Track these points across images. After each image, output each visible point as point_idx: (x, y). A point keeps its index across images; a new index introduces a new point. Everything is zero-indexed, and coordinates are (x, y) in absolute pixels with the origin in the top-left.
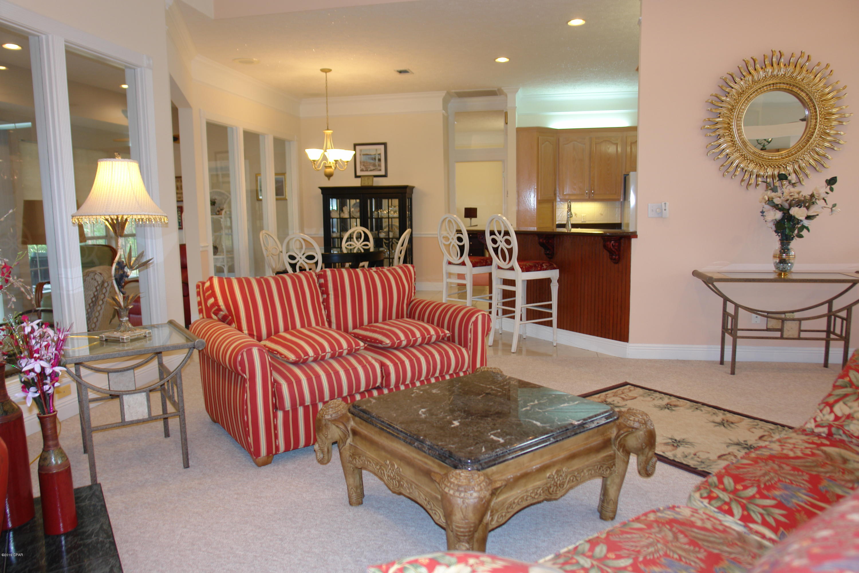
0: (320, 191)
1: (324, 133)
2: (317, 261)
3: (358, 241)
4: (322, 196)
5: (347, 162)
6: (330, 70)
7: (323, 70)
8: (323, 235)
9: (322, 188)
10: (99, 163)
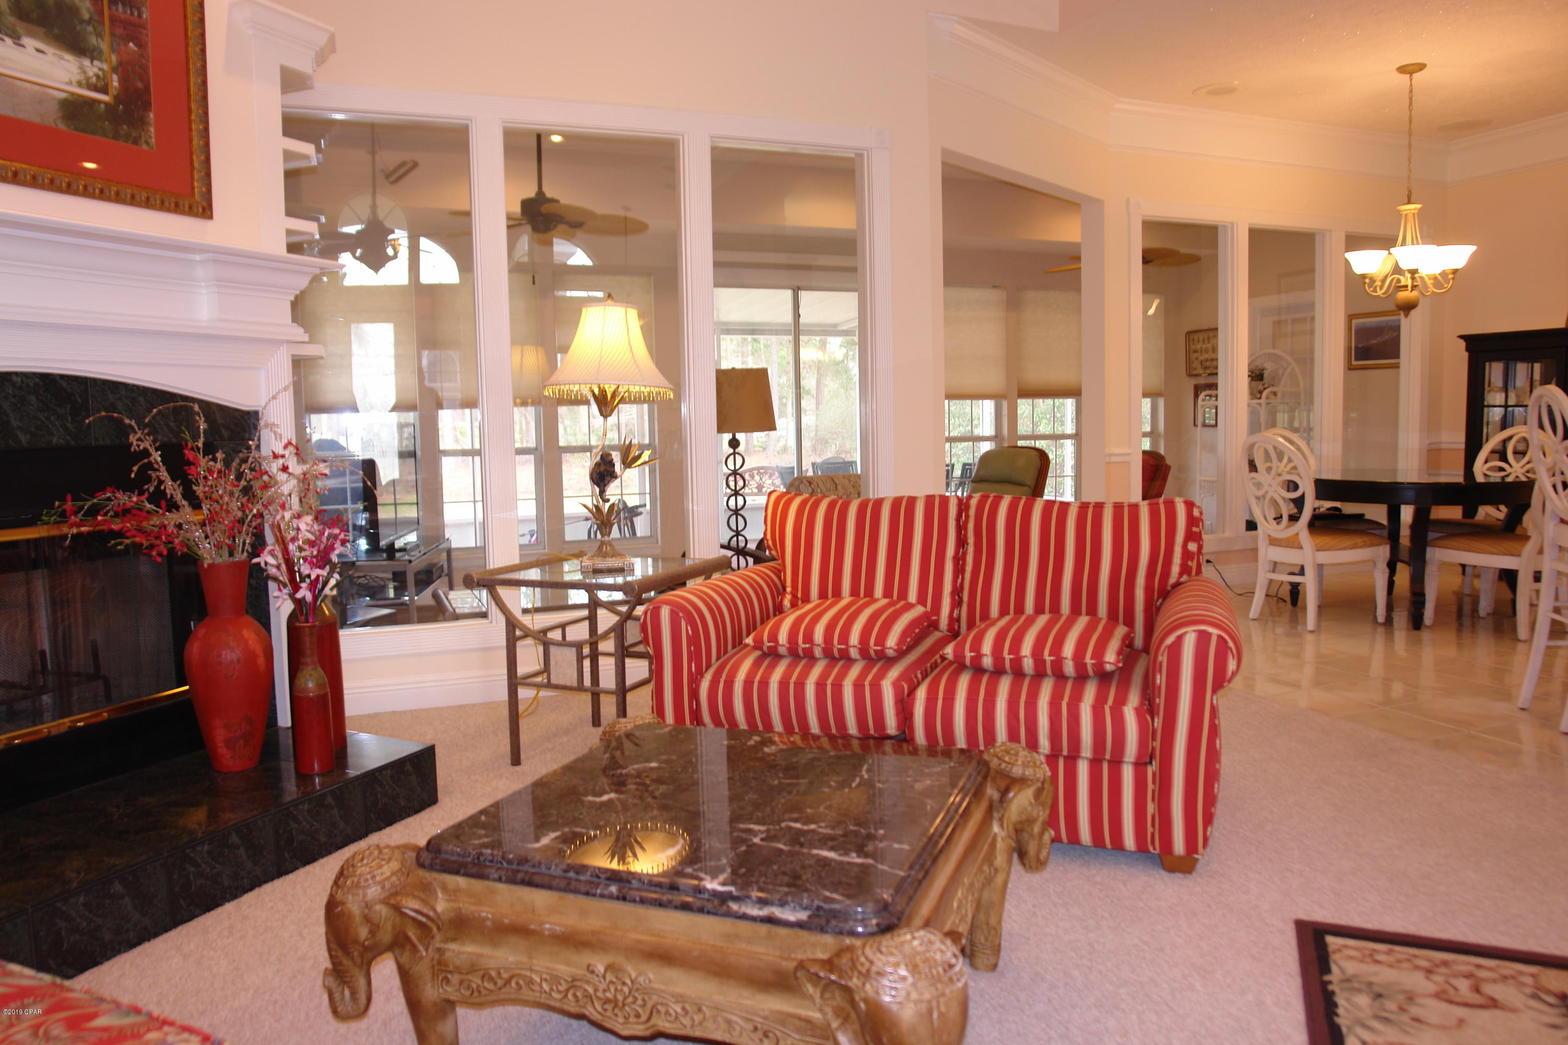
0: (1462, 344)
1: (1399, 211)
2: (1303, 496)
3: (1518, 461)
4: (1466, 355)
5: (1455, 271)
6: (1421, 67)
7: (1402, 70)
8: (1463, 446)
9: (1461, 337)
10: (584, 310)
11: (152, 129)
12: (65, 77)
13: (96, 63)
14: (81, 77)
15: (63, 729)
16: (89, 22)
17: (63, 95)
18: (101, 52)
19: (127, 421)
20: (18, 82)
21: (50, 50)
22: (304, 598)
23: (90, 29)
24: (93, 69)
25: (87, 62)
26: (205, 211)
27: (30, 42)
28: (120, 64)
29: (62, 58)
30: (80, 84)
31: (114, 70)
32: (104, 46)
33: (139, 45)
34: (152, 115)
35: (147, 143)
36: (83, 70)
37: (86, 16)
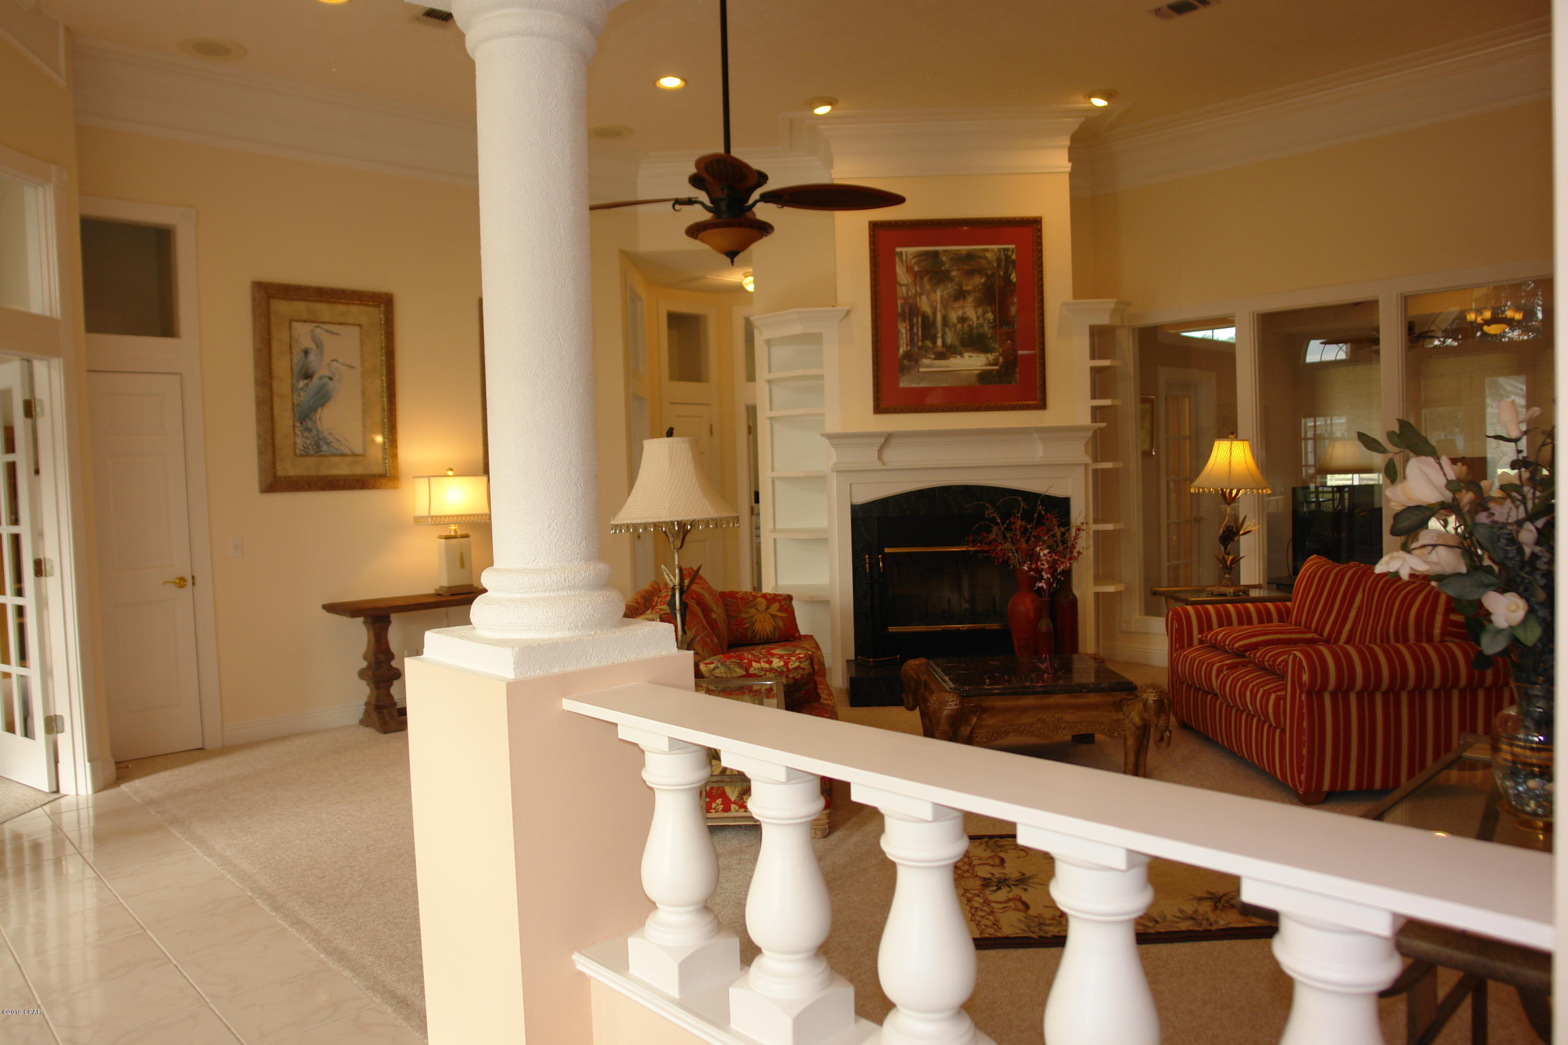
11: (1017, 375)
12: (980, 364)
13: (993, 354)
14: (987, 362)
15: (941, 629)
16: (991, 338)
17: (978, 372)
18: (995, 349)
19: (987, 505)
20: (961, 372)
21: (974, 355)
22: (1042, 586)
23: (991, 341)
24: (991, 357)
25: (989, 355)
26: (1042, 405)
27: (966, 355)
28: (1004, 351)
29: (979, 357)
30: (986, 365)
31: (1001, 355)
32: (997, 346)
33: (1012, 340)
34: (1017, 369)
35: (1015, 382)
36: (987, 359)
37: (990, 336)
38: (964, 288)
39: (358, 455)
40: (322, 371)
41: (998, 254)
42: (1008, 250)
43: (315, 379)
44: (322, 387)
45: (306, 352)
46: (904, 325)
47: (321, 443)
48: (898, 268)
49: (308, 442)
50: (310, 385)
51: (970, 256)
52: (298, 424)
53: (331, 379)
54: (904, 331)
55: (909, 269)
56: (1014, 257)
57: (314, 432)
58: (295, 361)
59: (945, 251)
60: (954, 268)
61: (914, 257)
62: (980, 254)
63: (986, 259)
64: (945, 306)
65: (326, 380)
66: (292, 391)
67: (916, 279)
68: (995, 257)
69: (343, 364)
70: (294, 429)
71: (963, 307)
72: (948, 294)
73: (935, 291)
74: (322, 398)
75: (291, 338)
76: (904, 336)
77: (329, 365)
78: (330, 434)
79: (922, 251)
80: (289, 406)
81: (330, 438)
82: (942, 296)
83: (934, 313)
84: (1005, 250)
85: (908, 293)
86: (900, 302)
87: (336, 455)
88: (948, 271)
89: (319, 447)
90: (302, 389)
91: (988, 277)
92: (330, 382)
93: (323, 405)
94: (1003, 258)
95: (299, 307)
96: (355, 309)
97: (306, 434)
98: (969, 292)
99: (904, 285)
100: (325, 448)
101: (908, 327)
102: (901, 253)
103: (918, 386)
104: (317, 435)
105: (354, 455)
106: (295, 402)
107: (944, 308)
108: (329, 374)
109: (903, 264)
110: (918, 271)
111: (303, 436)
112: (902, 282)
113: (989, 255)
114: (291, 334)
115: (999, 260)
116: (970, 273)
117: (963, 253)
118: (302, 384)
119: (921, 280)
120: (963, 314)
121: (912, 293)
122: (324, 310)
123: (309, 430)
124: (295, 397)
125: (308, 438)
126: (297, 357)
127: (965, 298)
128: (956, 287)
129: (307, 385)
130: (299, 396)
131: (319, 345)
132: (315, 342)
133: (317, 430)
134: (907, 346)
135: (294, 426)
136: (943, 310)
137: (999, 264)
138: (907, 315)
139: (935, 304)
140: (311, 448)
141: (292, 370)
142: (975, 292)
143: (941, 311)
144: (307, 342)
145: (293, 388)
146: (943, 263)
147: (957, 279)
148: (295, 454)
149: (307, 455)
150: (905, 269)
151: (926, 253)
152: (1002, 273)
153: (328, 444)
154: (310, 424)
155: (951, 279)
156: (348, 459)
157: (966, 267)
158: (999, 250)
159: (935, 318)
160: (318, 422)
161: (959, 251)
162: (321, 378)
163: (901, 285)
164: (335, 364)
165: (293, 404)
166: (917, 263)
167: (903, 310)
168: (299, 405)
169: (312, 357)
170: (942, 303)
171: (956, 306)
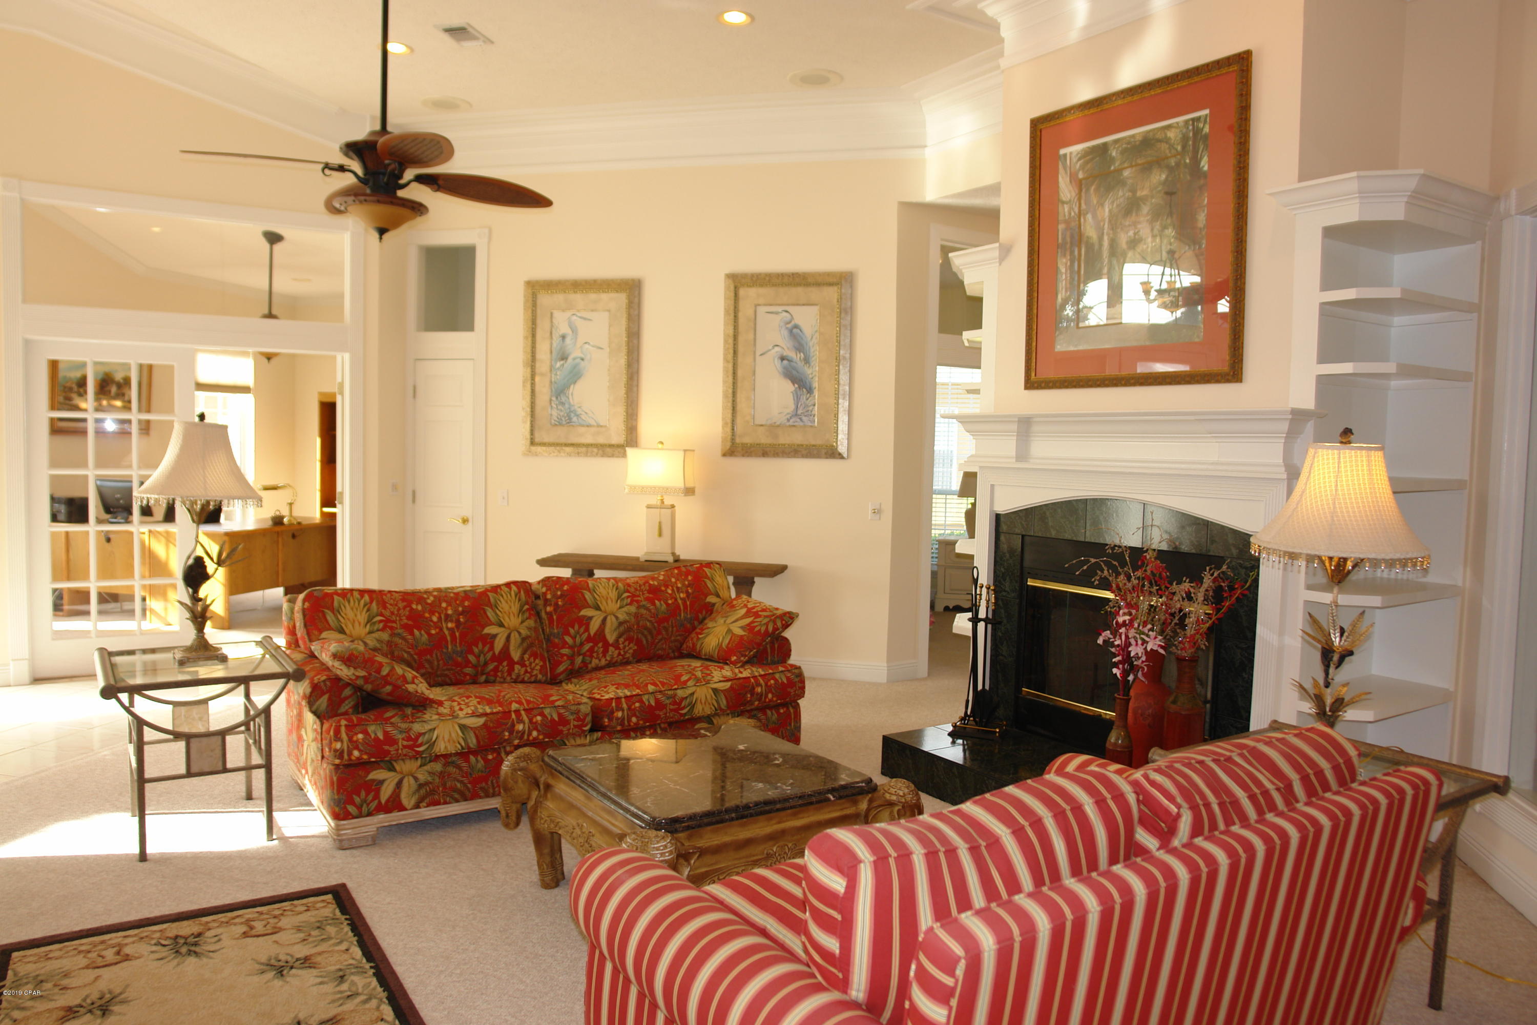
11: (1202, 326)
26: (1236, 374)
31: (1181, 294)
35: (1198, 336)
38: (1139, 194)
39: (601, 426)
40: (575, 353)
41: (1184, 131)
42: (1198, 119)
43: (570, 360)
44: (575, 366)
45: (563, 337)
46: (1064, 260)
47: (572, 415)
48: (1060, 179)
49: (562, 414)
50: (566, 365)
51: (1147, 142)
52: (554, 399)
53: (583, 359)
54: (1063, 270)
55: (1073, 177)
56: (1207, 129)
57: (567, 406)
58: (555, 345)
59: (1116, 141)
60: (1126, 165)
61: (1079, 159)
62: (1159, 136)
63: (1167, 140)
64: (1113, 227)
65: (578, 360)
66: (551, 370)
67: (1080, 190)
68: (1180, 136)
69: (593, 346)
70: (551, 403)
71: (1135, 224)
72: (1118, 206)
73: (1102, 205)
74: (575, 375)
75: (552, 326)
76: (1064, 277)
77: (581, 347)
78: (580, 407)
79: (1088, 148)
80: (547, 384)
81: (579, 411)
82: (1110, 211)
83: (1101, 238)
84: (1193, 120)
85: (1070, 214)
86: (1061, 227)
87: (583, 426)
88: (1119, 171)
89: (570, 419)
90: (558, 369)
91: (1171, 169)
92: (582, 362)
93: (575, 383)
94: (1191, 134)
95: (559, 298)
96: (604, 297)
97: (560, 407)
98: (1144, 199)
99: (1067, 203)
100: (575, 419)
101: (1069, 264)
102: (1065, 155)
103: (1076, 349)
104: (569, 408)
105: (599, 426)
106: (553, 380)
107: (1112, 229)
108: (582, 356)
109: (1066, 173)
110: (1084, 179)
111: (558, 409)
112: (1064, 199)
113: (1171, 134)
114: (552, 322)
115: (1185, 139)
116: (1147, 168)
117: (1139, 138)
118: (558, 364)
119: (1088, 190)
120: (1135, 234)
121: (1075, 213)
122: (578, 298)
123: (563, 404)
124: (553, 376)
125: (561, 411)
126: (556, 341)
127: (1138, 208)
128: (1129, 194)
129: (563, 365)
130: (556, 375)
131: (574, 330)
132: (571, 328)
133: (569, 404)
134: (1066, 291)
135: (551, 400)
136: (1111, 232)
137: (1184, 147)
138: (1068, 245)
139: (1102, 224)
140: (563, 419)
141: (551, 352)
142: (1152, 197)
143: (1108, 234)
144: (564, 329)
145: (551, 368)
146: (1113, 160)
147: (1130, 182)
148: (551, 424)
149: (561, 424)
150: (1068, 179)
151: (1093, 149)
152: (1188, 161)
153: (578, 416)
154: (563, 399)
155: (1122, 183)
156: (593, 430)
157: (1139, 161)
158: (1186, 122)
159: (1101, 245)
160: (570, 397)
161: (1133, 136)
162: (574, 359)
163: (1063, 203)
164: (587, 346)
165: (551, 382)
166: (1082, 167)
167: (1064, 239)
168: (555, 383)
169: (568, 341)
170: (1110, 221)
171: (1127, 223)
